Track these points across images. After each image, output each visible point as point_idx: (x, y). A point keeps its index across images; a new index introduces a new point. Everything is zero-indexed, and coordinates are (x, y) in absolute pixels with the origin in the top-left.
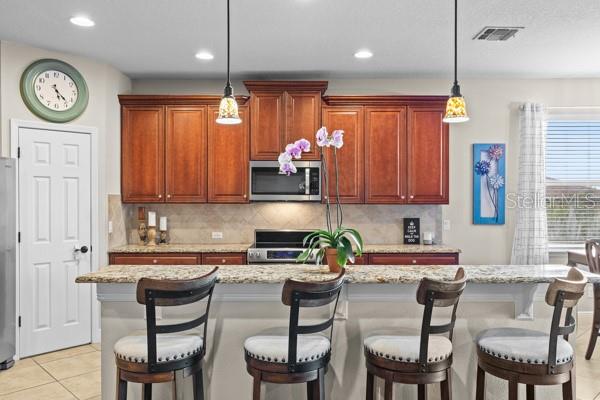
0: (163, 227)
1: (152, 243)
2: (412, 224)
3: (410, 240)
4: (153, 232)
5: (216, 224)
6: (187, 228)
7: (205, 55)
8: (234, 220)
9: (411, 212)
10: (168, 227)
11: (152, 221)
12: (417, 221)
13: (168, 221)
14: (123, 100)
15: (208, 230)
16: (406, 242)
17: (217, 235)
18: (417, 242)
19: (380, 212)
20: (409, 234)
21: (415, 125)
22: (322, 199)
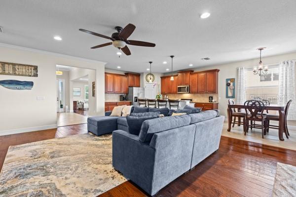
7: (168, 70)
9: (211, 95)
12: (212, 97)
13: (168, 96)
14: (161, 78)
18: (212, 102)
19: (204, 95)
20: (210, 100)
21: (208, 76)
22: (190, 93)
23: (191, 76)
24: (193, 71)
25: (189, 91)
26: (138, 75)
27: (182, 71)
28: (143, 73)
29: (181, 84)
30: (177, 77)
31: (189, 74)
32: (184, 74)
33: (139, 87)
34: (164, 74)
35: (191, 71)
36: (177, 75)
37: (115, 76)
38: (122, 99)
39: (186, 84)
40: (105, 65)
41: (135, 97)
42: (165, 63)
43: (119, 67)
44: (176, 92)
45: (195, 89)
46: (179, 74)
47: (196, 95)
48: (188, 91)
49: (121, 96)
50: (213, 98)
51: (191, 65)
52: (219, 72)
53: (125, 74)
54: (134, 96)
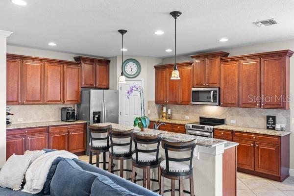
0: (169, 113)
1: (164, 118)
2: (271, 119)
3: (269, 127)
4: (165, 114)
5: (187, 113)
6: (177, 114)
8: (193, 112)
9: (271, 112)
10: (171, 113)
11: (164, 111)
12: (274, 118)
13: (171, 111)
15: (184, 115)
16: (268, 128)
17: (187, 117)
18: (274, 129)
19: (255, 112)
20: (269, 124)
21: (265, 67)
22: (219, 104)
23: (222, 66)
24: (227, 54)
25: (218, 100)
26: (105, 63)
27: (203, 55)
28: (115, 58)
29: (199, 84)
30: (189, 68)
31: (218, 60)
32: (207, 61)
33: (107, 88)
34: (163, 59)
35: (222, 55)
36: (191, 64)
37: (46, 64)
38: (65, 118)
39: (211, 85)
40: (8, 38)
41: (95, 113)
42: (159, 33)
43: (52, 44)
44: (189, 102)
45: (232, 98)
46: (196, 61)
47: (235, 110)
48: (215, 100)
49: (63, 109)
50: (277, 120)
51: (224, 40)
52: (291, 58)
53: (76, 59)
54: (92, 111)
